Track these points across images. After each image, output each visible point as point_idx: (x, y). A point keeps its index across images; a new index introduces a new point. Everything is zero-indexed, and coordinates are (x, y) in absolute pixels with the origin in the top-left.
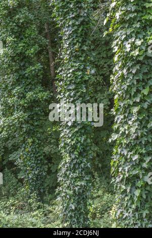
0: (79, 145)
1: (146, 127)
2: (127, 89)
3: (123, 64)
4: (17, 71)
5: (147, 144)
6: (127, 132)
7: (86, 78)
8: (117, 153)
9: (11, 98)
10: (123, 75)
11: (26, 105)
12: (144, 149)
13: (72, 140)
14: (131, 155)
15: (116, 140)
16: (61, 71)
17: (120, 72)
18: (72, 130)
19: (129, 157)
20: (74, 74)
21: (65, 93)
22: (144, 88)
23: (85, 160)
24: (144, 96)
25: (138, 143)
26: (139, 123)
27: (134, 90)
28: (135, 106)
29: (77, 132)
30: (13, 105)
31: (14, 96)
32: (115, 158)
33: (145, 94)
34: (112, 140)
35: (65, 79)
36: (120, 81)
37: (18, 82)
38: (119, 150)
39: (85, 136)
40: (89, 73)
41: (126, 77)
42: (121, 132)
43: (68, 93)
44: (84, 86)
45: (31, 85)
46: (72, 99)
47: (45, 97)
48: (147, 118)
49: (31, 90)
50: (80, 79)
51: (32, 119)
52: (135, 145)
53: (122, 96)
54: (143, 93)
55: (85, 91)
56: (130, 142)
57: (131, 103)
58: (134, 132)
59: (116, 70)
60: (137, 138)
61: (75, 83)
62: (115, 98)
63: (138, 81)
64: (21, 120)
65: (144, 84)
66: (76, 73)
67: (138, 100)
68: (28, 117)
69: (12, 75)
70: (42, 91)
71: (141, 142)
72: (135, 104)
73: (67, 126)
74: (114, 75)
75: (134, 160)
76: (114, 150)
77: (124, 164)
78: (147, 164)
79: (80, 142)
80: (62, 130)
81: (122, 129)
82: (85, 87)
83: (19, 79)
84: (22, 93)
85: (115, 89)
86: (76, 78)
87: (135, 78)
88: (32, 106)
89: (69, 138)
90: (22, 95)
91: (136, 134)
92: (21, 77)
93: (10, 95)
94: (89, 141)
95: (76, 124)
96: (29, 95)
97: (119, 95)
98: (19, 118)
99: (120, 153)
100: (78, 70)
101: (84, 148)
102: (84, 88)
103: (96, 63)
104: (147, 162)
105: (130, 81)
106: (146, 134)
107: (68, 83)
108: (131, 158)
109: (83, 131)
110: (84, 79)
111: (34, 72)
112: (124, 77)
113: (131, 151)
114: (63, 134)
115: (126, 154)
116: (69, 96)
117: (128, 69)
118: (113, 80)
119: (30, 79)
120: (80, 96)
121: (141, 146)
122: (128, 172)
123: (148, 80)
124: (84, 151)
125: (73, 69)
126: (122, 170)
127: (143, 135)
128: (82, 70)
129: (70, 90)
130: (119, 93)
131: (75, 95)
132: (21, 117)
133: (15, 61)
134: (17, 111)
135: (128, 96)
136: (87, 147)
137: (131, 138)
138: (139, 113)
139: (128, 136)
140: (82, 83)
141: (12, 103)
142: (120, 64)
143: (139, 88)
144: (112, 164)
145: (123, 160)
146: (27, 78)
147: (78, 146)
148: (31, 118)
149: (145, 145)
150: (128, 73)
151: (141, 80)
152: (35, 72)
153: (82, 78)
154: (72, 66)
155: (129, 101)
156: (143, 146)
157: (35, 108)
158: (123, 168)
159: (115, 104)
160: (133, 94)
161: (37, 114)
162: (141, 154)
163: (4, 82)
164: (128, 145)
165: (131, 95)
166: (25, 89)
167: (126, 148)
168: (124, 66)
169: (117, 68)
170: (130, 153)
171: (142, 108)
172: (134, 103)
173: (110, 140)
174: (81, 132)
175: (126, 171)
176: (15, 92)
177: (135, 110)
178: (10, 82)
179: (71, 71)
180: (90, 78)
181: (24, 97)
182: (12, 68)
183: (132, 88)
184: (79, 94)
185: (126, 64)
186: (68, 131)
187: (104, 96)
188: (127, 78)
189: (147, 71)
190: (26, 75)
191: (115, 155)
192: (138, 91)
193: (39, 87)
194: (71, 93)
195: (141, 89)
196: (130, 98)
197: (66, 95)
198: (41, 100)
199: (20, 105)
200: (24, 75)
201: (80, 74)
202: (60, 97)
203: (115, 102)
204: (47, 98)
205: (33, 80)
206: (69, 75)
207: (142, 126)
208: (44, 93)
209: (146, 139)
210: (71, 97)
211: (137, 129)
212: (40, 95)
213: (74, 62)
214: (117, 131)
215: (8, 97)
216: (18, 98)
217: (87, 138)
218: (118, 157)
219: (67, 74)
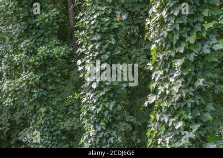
0: (106, 113)
1: (193, 86)
2: (167, 36)
3: (162, 4)
4: (25, 19)
5: (194, 108)
6: (168, 92)
7: (116, 26)
8: (155, 120)
9: (18, 54)
10: (162, 18)
11: (37, 63)
12: (190, 114)
13: (98, 107)
14: (173, 122)
15: (154, 103)
16: (82, 17)
17: (158, 15)
18: (96, 94)
19: (170, 124)
20: (100, 21)
21: (87, 46)
22: (189, 35)
23: (114, 133)
24: (190, 45)
25: (182, 106)
26: (183, 80)
27: (177, 37)
28: (178, 58)
29: (104, 96)
30: (21, 64)
31: (22, 51)
32: (153, 127)
33: (191, 42)
34: (148, 103)
35: (88, 28)
36: (158, 26)
37: (26, 33)
38: (158, 116)
39: (115, 102)
40: (118, 20)
41: (165, 21)
42: (160, 93)
43: (91, 46)
44: (112, 36)
45: (43, 38)
46: (97, 53)
47: (62, 54)
48: (193, 74)
49: (43, 43)
50: (107, 26)
51: (45, 82)
52: (178, 110)
53: (162, 46)
54: (188, 42)
55: (113, 43)
56: (172, 106)
57: (173, 54)
58: (177, 91)
59: (153, 13)
60: (181, 100)
61: (100, 32)
62: (152, 49)
63: (181, 25)
64: (30, 83)
65: (189, 29)
66: (102, 19)
67: (182, 51)
68: (40, 79)
69: (18, 25)
70: (57, 45)
71: (186, 105)
72: (178, 56)
73: (91, 88)
74: (151, 18)
75: (177, 128)
76: (152, 116)
77: (164, 135)
78: (195, 133)
79: (108, 109)
80: (84, 94)
81: (161, 89)
82: (115, 38)
83: (27, 29)
84: (32, 48)
85: (151, 36)
86: (102, 25)
87: (177, 22)
88: (46, 65)
89: (93, 104)
90: (32, 51)
91: (180, 95)
92: (31, 27)
93: (16, 51)
94: (119, 108)
95: (102, 86)
96: (42, 50)
97: (157, 44)
98: (28, 81)
99: (159, 121)
100: (105, 15)
101: (112, 118)
102: (113, 39)
103: (130, 9)
104: (194, 131)
105: (172, 26)
106: (192, 94)
107: (92, 32)
108: (174, 127)
109: (112, 95)
110: (112, 27)
111: (47, 20)
112: (164, 22)
113: (173, 117)
114: (85, 99)
115: (166, 121)
116: (93, 49)
117: (169, 11)
118: (149, 25)
119: (42, 29)
120: (107, 50)
121: (186, 110)
122: (169, 144)
123: (194, 24)
124: (114, 120)
125: (98, 15)
126: (162, 141)
127: (189, 97)
128: (110, 16)
129: (95, 41)
130: (157, 41)
131: (100, 48)
132: (32, 79)
133: (22, 6)
134: (26, 71)
135: (169, 46)
136: (117, 115)
137: (173, 101)
138: (184, 67)
139: (169, 97)
140: (110, 32)
141: (18, 61)
142: (158, 5)
143: (183, 35)
144: (148, 134)
145: (164, 129)
146: (39, 28)
147: (106, 115)
148: (44, 80)
149: (192, 109)
150: (168, 16)
151: (186, 24)
152: (49, 20)
153: (110, 25)
154: (97, 11)
155: (170, 51)
156: (190, 111)
157: (50, 67)
158: (163, 139)
159: (152, 56)
160: (174, 43)
161: (51, 75)
162: (186, 121)
163: (8, 33)
164: (169, 109)
165: (172, 44)
166: (35, 42)
167: (166, 113)
168: (164, 7)
169: (154, 9)
170: (172, 120)
171: (188, 61)
172: (177, 54)
173: (146, 104)
174: (109, 96)
175: (168, 142)
176: (22, 46)
177: (178, 63)
178: (16, 34)
179: (95, 17)
180: (120, 26)
181: (35, 53)
182: (18, 15)
183: (173, 35)
184: (106, 46)
185: (166, 4)
186: (92, 95)
187: (140, 52)
188: (168, 22)
189: (193, 13)
190: (37, 24)
191: (153, 122)
192: (182, 39)
193: (55, 41)
194: (95, 46)
195: (185, 36)
196: (171, 48)
197: (89, 48)
198: (57, 56)
199: (29, 63)
200: (35, 24)
201: (107, 20)
202: (81, 50)
203: (152, 54)
204: (65, 55)
205: (46, 31)
206: (93, 22)
207: (188, 84)
208: (61, 48)
209: (193, 101)
210: (96, 51)
211: (180, 88)
212: (55, 50)
213: (100, 5)
214: (155, 92)
215: (13, 53)
216: (27, 54)
217: (117, 104)
218: (156, 125)
219: (91, 21)
